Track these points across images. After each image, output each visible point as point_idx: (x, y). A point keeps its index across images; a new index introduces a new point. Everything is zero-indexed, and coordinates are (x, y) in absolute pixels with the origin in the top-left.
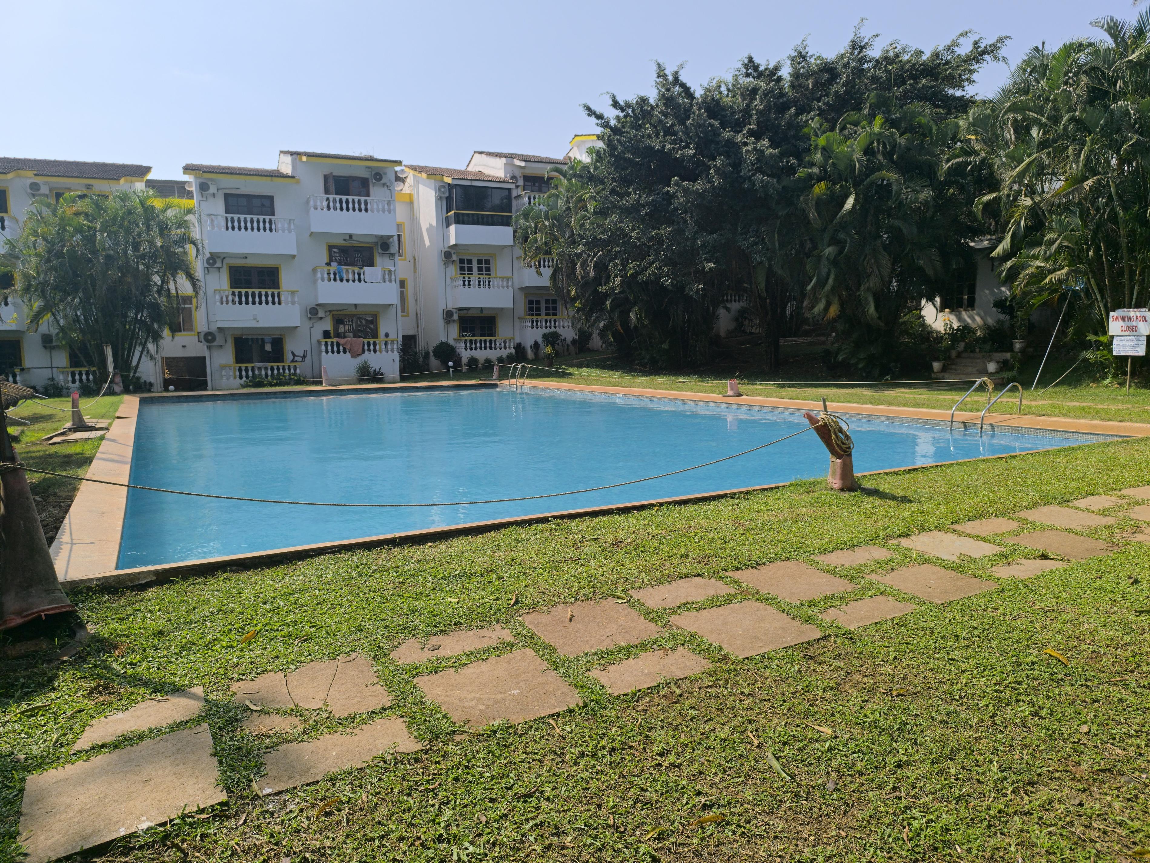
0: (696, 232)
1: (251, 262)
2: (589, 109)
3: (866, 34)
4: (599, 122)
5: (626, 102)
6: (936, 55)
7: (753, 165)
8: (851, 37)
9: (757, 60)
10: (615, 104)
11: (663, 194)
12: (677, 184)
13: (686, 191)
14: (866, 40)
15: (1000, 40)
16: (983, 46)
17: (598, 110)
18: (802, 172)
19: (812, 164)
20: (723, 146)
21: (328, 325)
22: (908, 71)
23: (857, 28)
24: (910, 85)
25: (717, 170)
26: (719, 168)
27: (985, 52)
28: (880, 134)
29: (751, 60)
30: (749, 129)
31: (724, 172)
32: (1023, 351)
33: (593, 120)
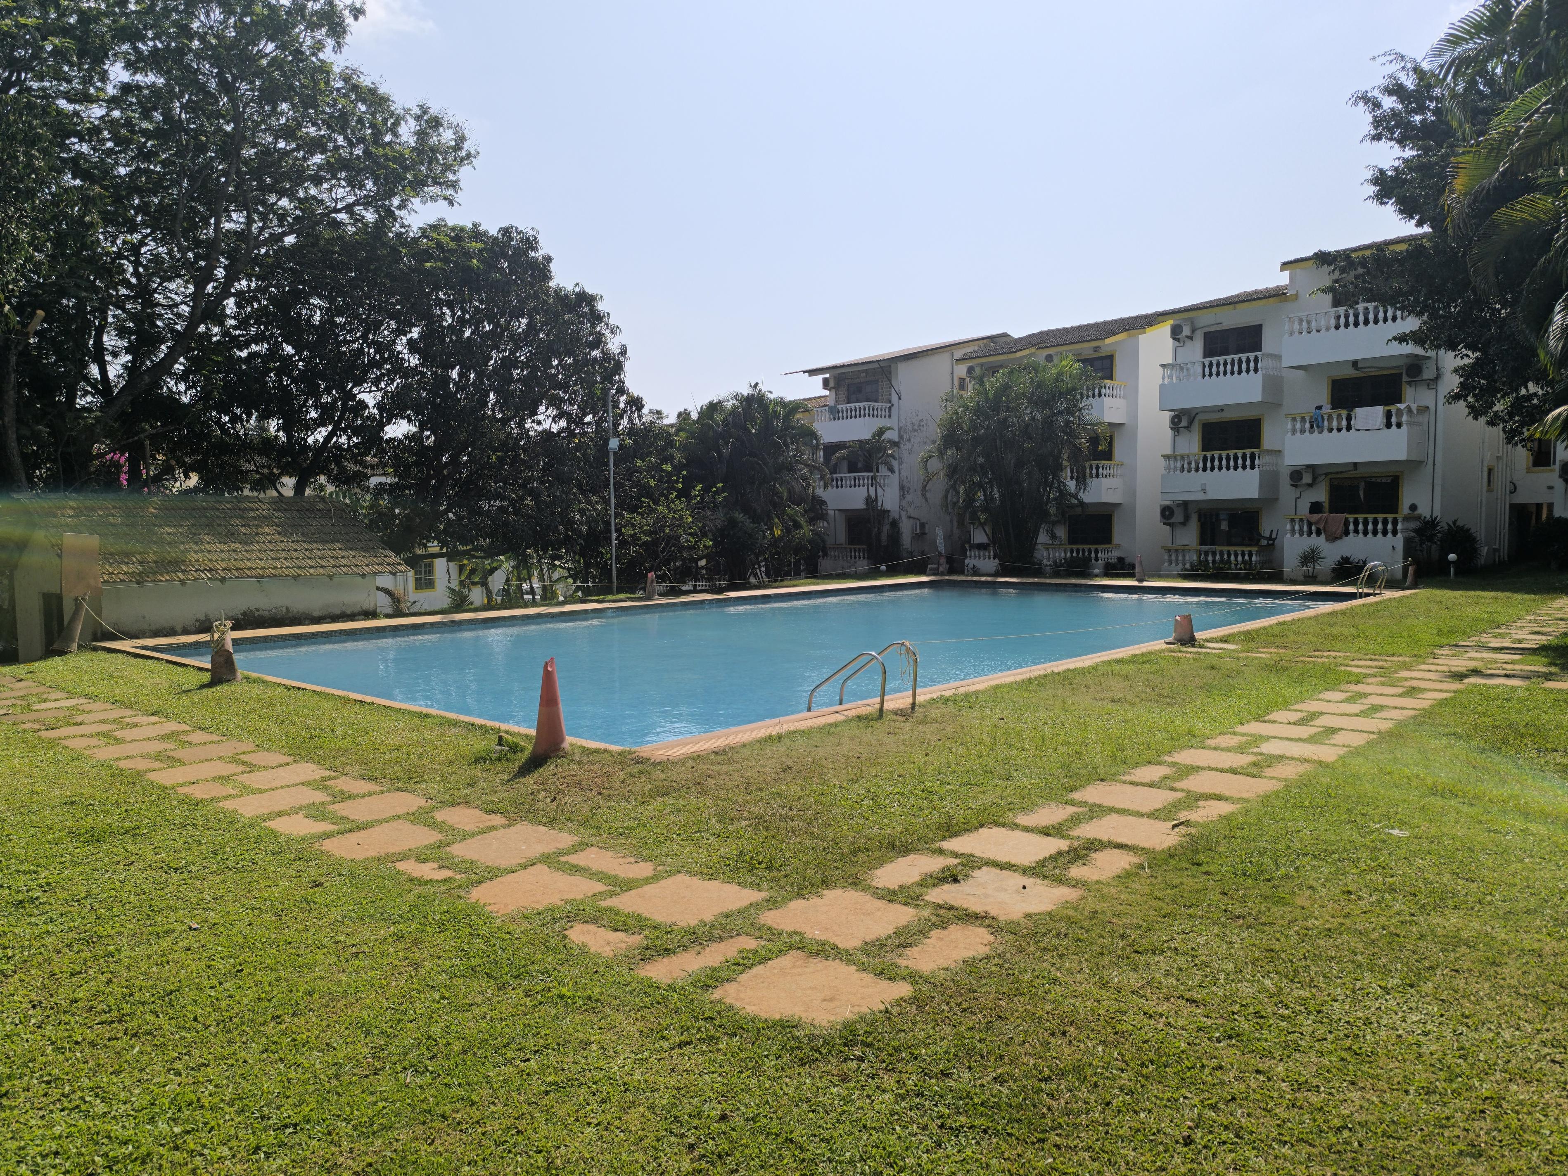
1: (1227, 416)
21: (1321, 494)
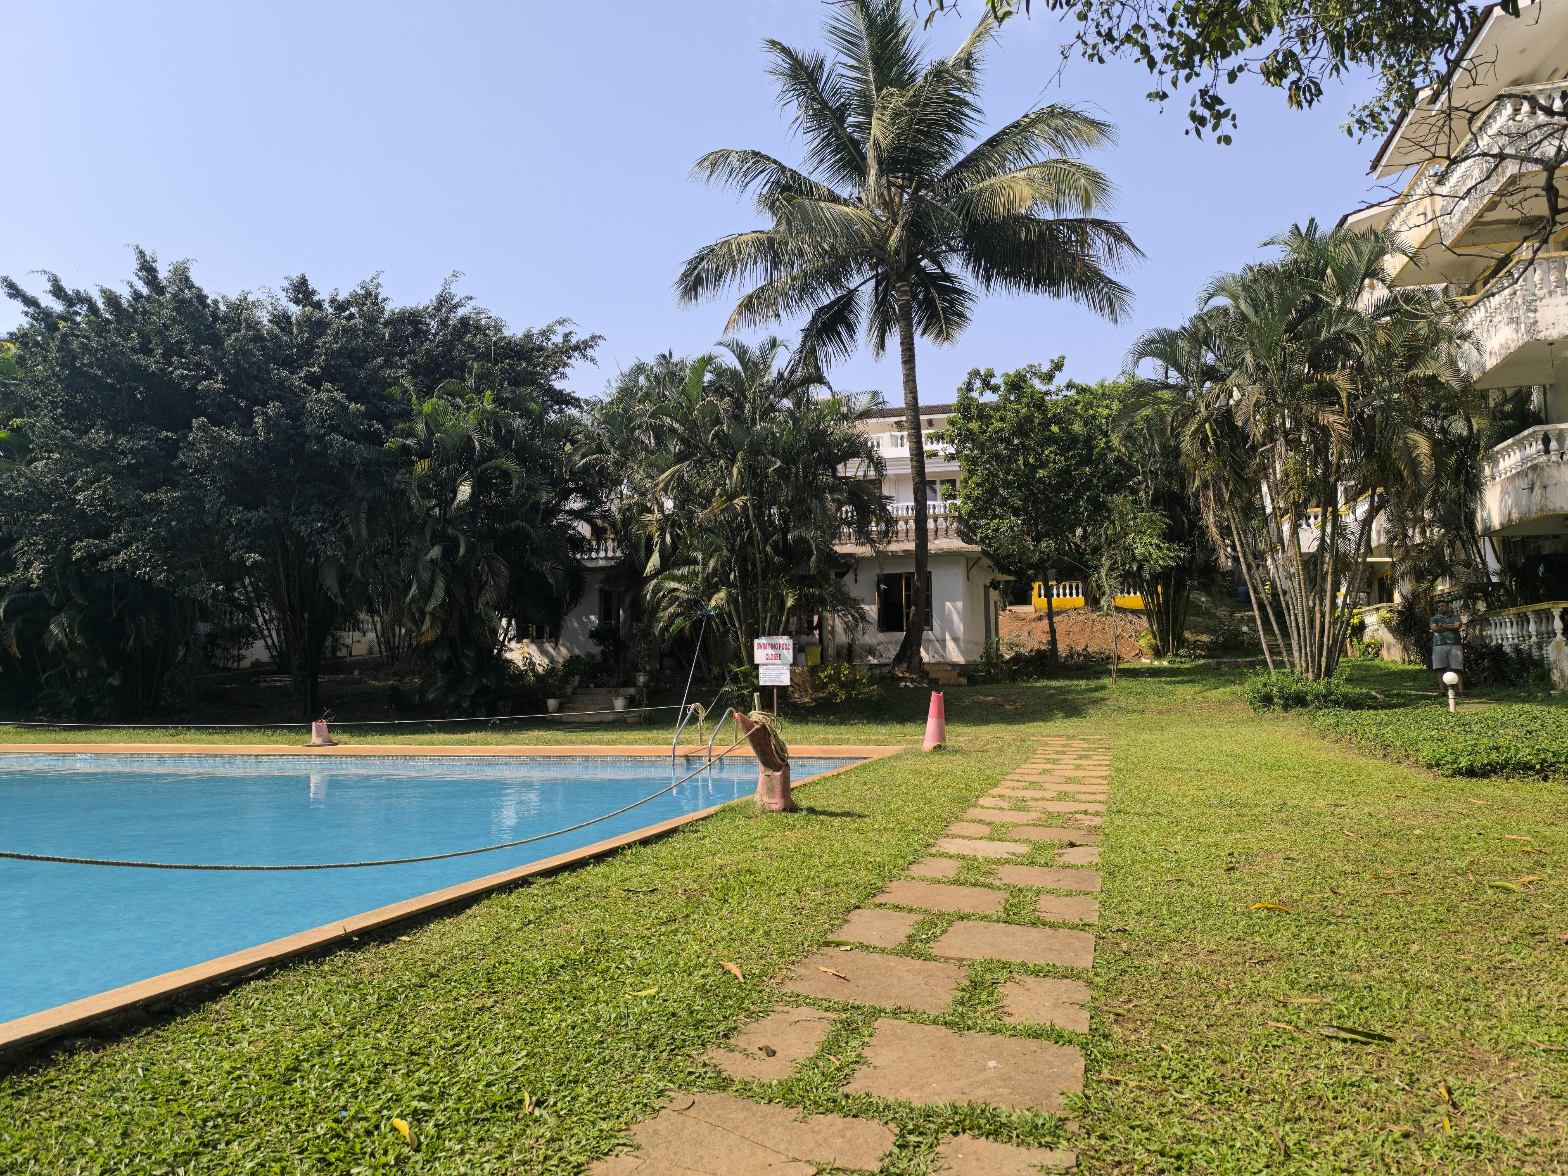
0: (224, 504)
2: (11, 286)
3: (458, 291)
4: (31, 310)
5: (78, 293)
6: (528, 336)
7: (323, 421)
8: (438, 291)
9: (312, 284)
10: (58, 291)
11: (159, 440)
12: (203, 428)
13: (216, 441)
14: (456, 300)
15: (594, 338)
16: (574, 340)
17: (30, 291)
18: (392, 443)
19: (410, 434)
20: (274, 388)
22: (502, 347)
23: (448, 282)
24: (509, 364)
25: (267, 420)
26: (270, 418)
27: (576, 348)
28: (493, 413)
29: (304, 282)
30: (309, 372)
31: (277, 425)
32: (646, 685)
33: (18, 306)
